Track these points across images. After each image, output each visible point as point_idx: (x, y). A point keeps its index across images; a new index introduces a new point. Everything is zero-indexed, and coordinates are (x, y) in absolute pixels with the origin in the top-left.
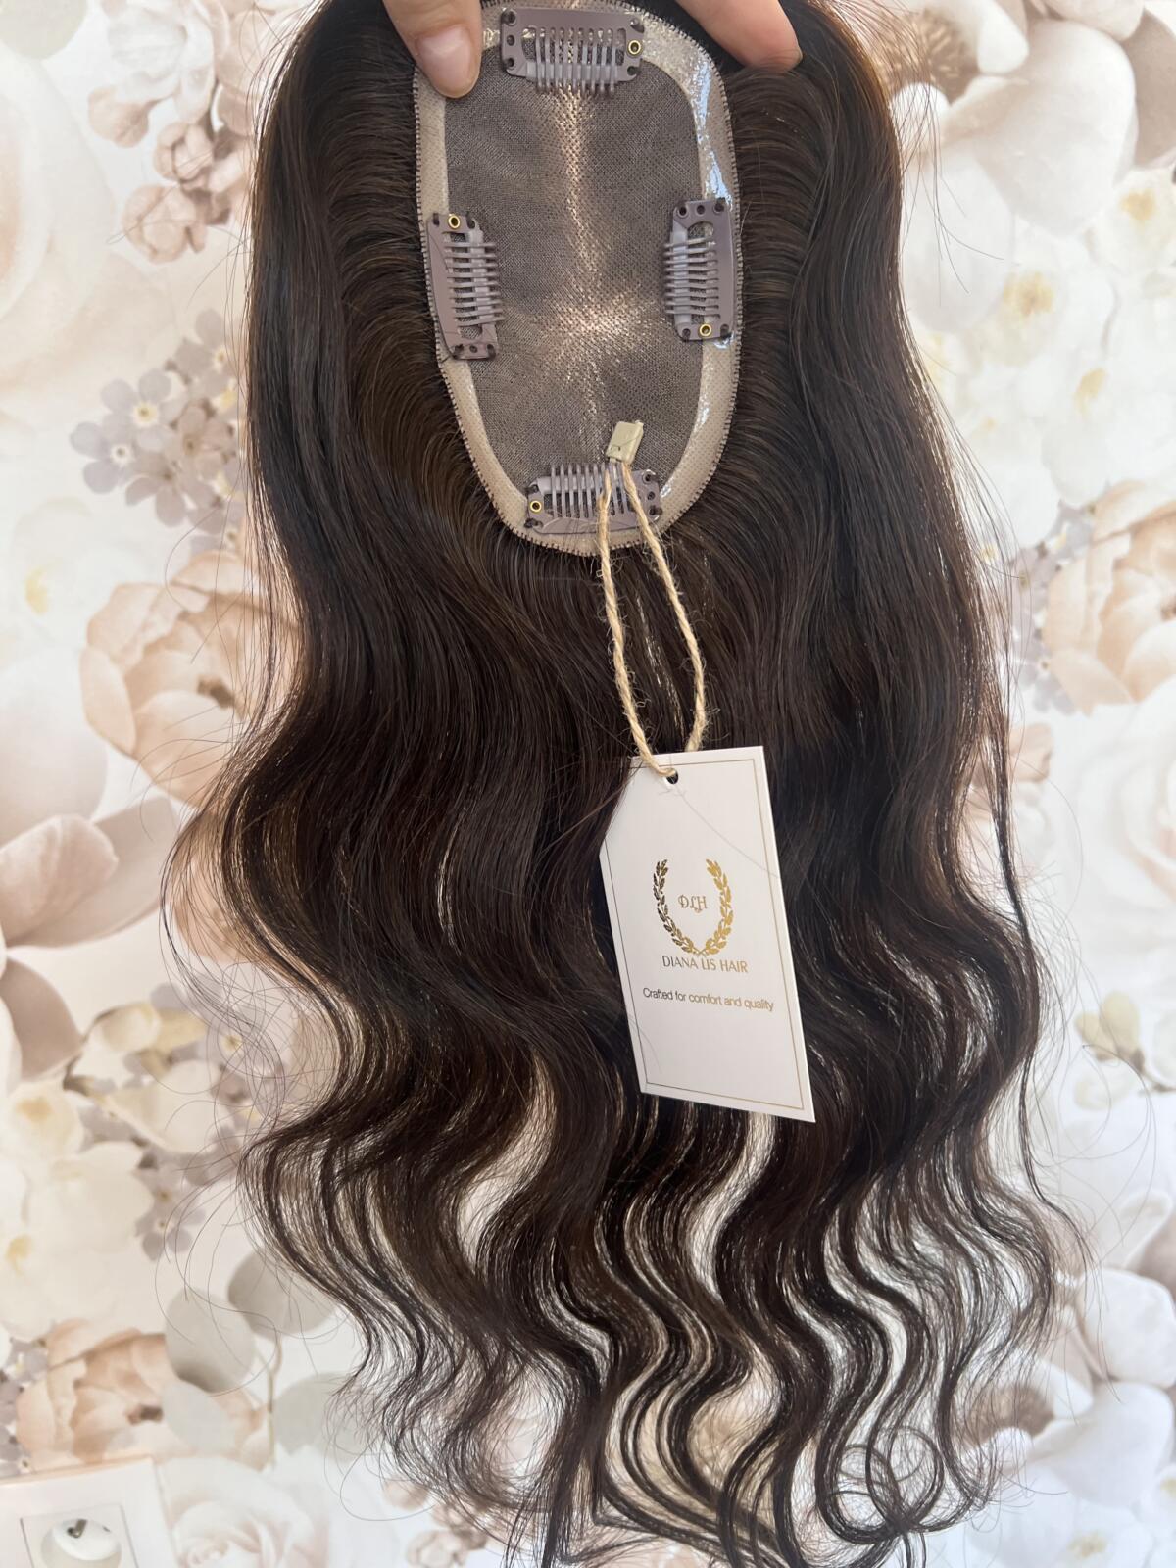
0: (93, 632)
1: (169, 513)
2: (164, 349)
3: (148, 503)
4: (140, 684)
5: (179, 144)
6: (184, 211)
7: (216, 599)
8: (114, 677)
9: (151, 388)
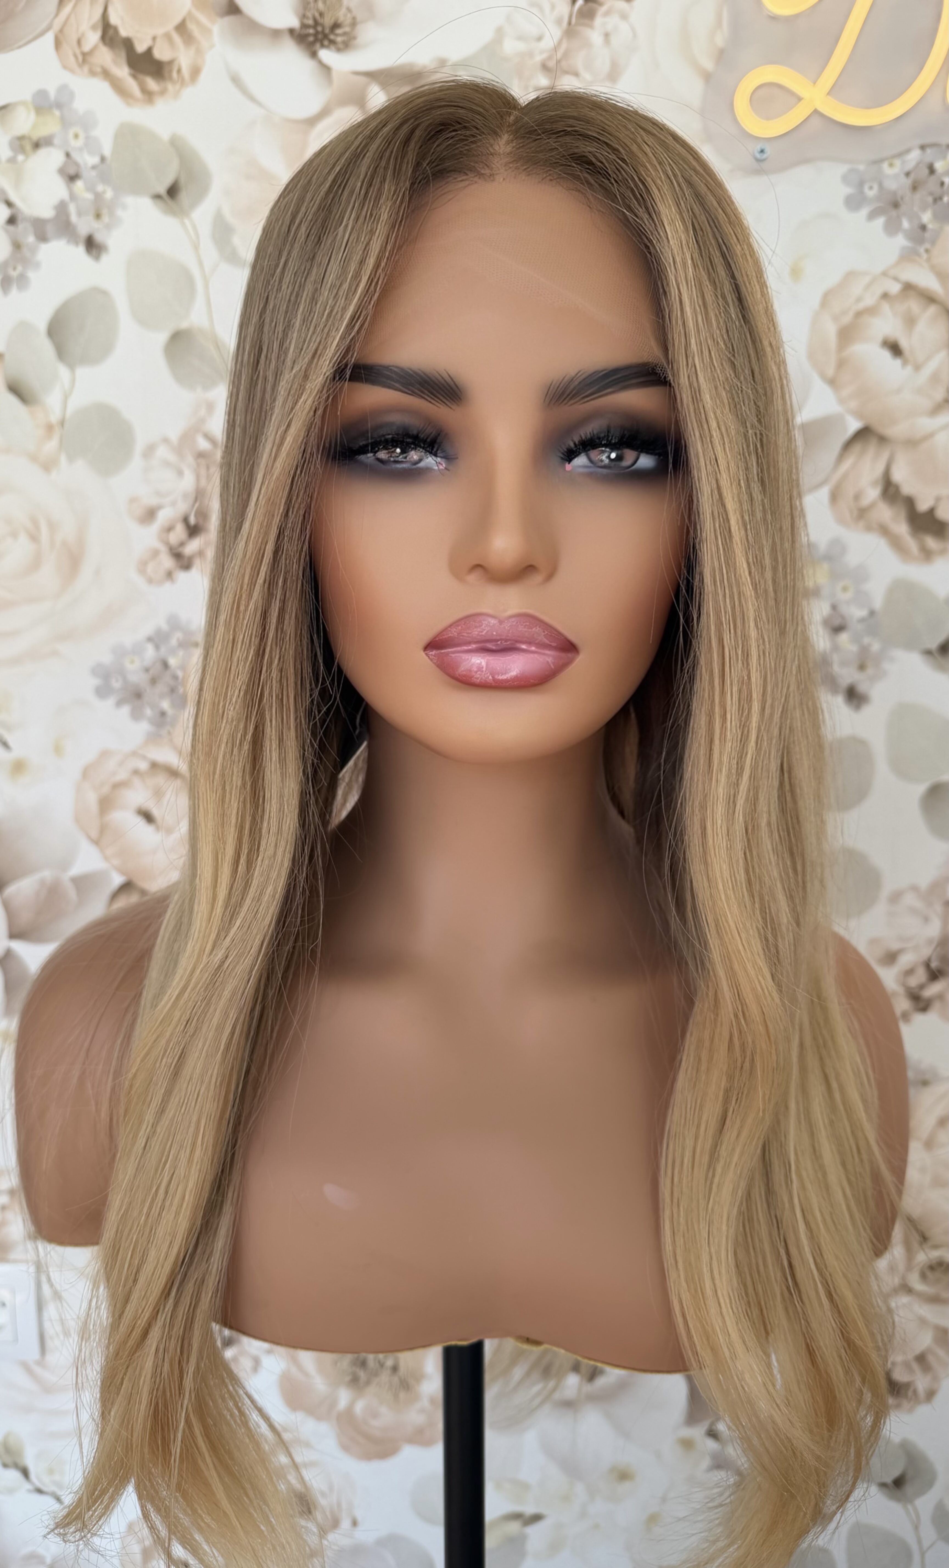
0: (86, 773)
1: (136, 715)
2: (148, 629)
3: (126, 710)
4: (106, 804)
5: (170, 529)
6: (168, 562)
7: (154, 766)
8: (92, 798)
9: (137, 650)
